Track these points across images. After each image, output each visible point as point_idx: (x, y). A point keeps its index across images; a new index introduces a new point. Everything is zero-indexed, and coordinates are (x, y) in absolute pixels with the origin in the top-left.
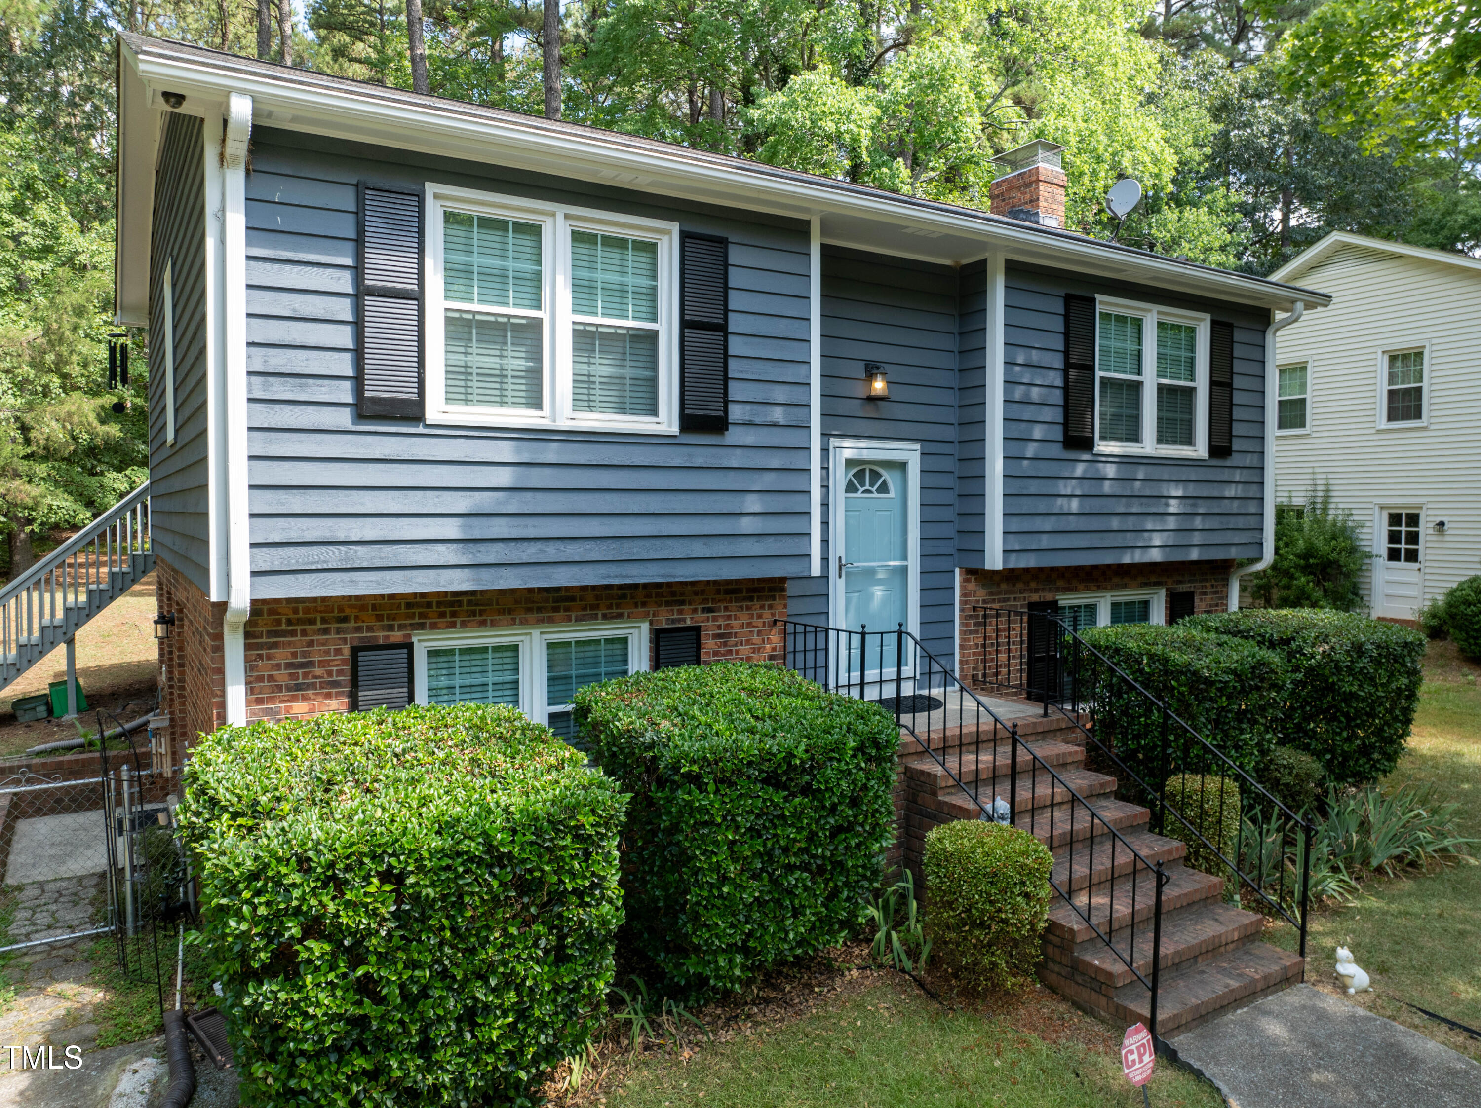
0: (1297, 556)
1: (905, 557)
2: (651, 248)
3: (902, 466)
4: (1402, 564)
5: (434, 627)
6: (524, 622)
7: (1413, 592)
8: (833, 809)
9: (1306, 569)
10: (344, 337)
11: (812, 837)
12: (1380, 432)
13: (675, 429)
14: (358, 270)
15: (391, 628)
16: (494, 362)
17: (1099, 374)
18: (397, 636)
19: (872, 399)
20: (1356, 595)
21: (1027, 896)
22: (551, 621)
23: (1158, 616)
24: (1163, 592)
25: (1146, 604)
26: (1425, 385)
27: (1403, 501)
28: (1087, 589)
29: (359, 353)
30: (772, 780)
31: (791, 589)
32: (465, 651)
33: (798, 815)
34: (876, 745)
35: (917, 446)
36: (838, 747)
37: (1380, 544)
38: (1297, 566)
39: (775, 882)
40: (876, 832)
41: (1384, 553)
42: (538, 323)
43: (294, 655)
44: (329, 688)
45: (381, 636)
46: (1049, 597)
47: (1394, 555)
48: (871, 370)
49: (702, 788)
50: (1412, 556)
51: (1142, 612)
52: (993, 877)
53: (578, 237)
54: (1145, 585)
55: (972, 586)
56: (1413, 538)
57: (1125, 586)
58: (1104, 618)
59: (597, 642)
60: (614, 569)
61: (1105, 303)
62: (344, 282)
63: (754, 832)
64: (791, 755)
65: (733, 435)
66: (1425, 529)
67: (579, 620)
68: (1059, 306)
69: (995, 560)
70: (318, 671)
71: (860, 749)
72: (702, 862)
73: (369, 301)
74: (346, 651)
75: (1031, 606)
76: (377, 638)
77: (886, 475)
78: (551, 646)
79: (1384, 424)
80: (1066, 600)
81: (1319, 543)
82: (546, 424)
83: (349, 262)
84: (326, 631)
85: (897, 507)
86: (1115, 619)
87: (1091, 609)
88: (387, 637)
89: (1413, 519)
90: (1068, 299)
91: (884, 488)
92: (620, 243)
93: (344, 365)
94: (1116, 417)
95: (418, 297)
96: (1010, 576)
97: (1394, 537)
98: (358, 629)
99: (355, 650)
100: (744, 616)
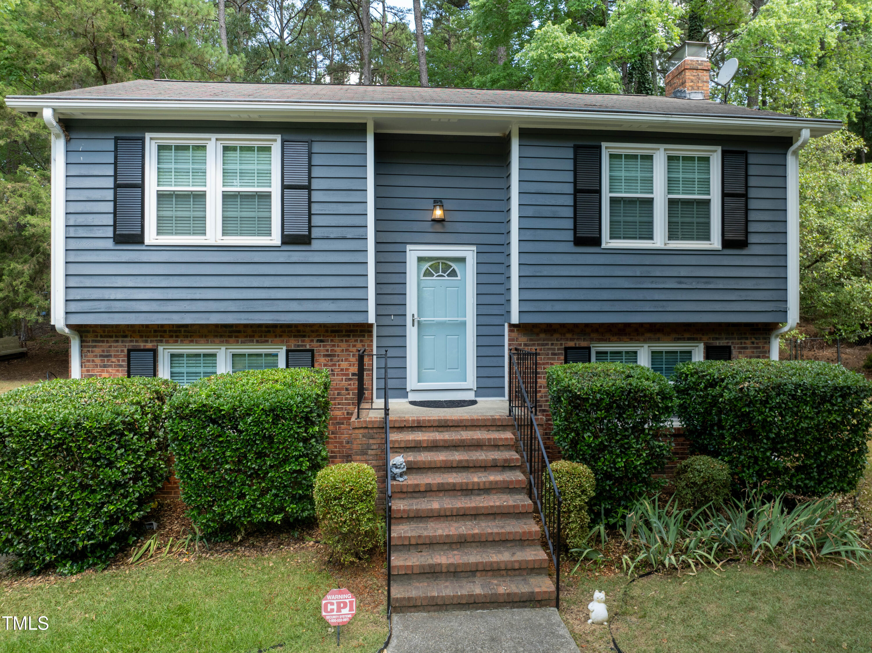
1: (464, 315)
3: (462, 260)
10: (109, 208)
13: (279, 243)
14: (115, 177)
15: (146, 342)
16: (184, 214)
18: (149, 345)
19: (435, 221)
24: (702, 346)
25: (686, 353)
29: (115, 214)
32: (189, 355)
35: (474, 248)
42: (204, 193)
43: (103, 351)
44: (117, 366)
45: (142, 345)
46: (584, 344)
51: (684, 358)
59: (259, 355)
61: (612, 148)
62: (109, 183)
65: (316, 245)
68: (568, 153)
69: (515, 317)
70: (114, 360)
73: (121, 190)
74: (126, 351)
75: (568, 349)
76: (140, 346)
77: (454, 266)
78: (234, 355)
82: (207, 242)
83: (109, 173)
84: (117, 341)
85: (462, 285)
86: (655, 362)
87: (631, 355)
88: (145, 346)
90: (578, 148)
91: (453, 274)
92: (251, 149)
93: (107, 220)
95: (141, 187)
98: (131, 341)
99: (129, 351)
100: (344, 345)
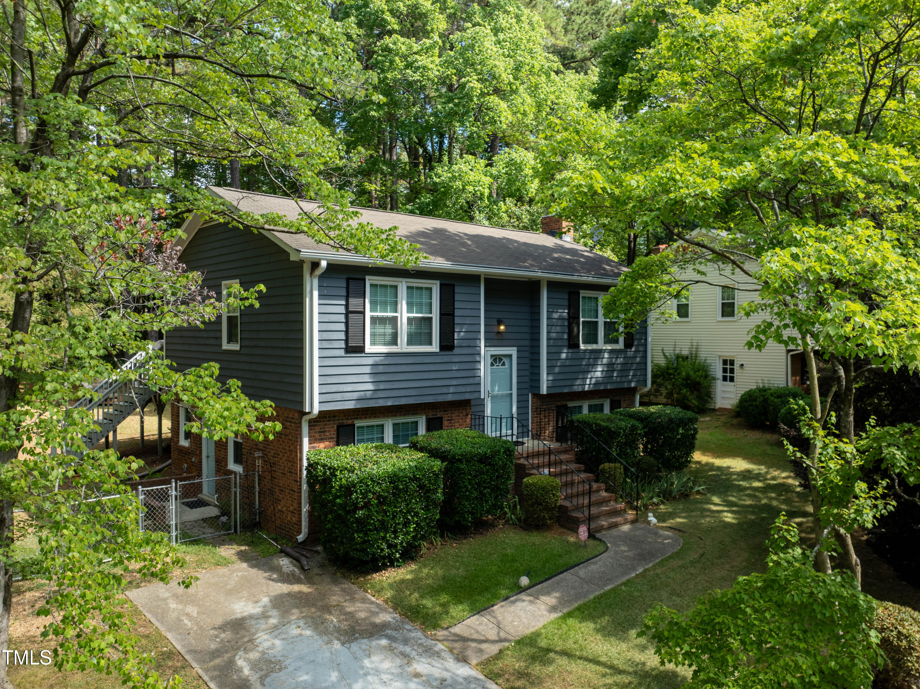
0: (683, 379)
1: (511, 389)
2: (430, 289)
3: (510, 356)
4: (728, 383)
5: (361, 418)
6: (387, 416)
7: (732, 396)
8: (497, 471)
9: (686, 386)
10: (342, 327)
11: (491, 478)
12: (718, 322)
13: (438, 350)
14: (347, 306)
15: (351, 419)
16: (382, 331)
17: (582, 320)
18: (350, 422)
19: (499, 333)
20: (709, 397)
21: (554, 495)
22: (396, 416)
23: (607, 410)
24: (608, 400)
25: (602, 406)
26: (736, 301)
27: (728, 355)
28: (579, 400)
29: (347, 332)
30: (481, 461)
31: (473, 403)
32: (368, 427)
33: (488, 471)
34: (509, 451)
35: (515, 348)
36: (499, 451)
37: (719, 374)
38: (683, 384)
39: (481, 492)
40: (509, 478)
41: (721, 378)
42: (396, 318)
43: (321, 428)
44: (330, 439)
45: (346, 422)
46: (564, 403)
47: (725, 379)
48: (500, 323)
49: (462, 463)
50: (732, 379)
51: (601, 408)
52: (543, 488)
53: (408, 288)
54: (600, 398)
55: (535, 400)
56: (732, 371)
57: (593, 398)
58: (585, 411)
59: (408, 423)
60: (419, 398)
61: (583, 293)
62: (342, 310)
63: (475, 476)
64: (486, 454)
65: (456, 351)
66: (736, 367)
67: (404, 415)
68: (566, 296)
69: (544, 390)
70: (329, 434)
71: (504, 452)
72: (462, 485)
73: (350, 315)
74: (335, 427)
75: (558, 407)
76: (344, 423)
77: (504, 360)
78: (394, 425)
79: (720, 318)
80: (571, 404)
81: (691, 373)
82: (399, 350)
83: (344, 302)
84: (333, 421)
85: (508, 371)
86: (590, 411)
87: (580, 407)
89: (732, 363)
90: (570, 293)
91: (504, 364)
92: (421, 288)
93: (342, 336)
94: (588, 335)
95: (363, 313)
96: (549, 395)
97: (725, 371)
98: (339, 420)
99: (338, 427)
100: (457, 413)
